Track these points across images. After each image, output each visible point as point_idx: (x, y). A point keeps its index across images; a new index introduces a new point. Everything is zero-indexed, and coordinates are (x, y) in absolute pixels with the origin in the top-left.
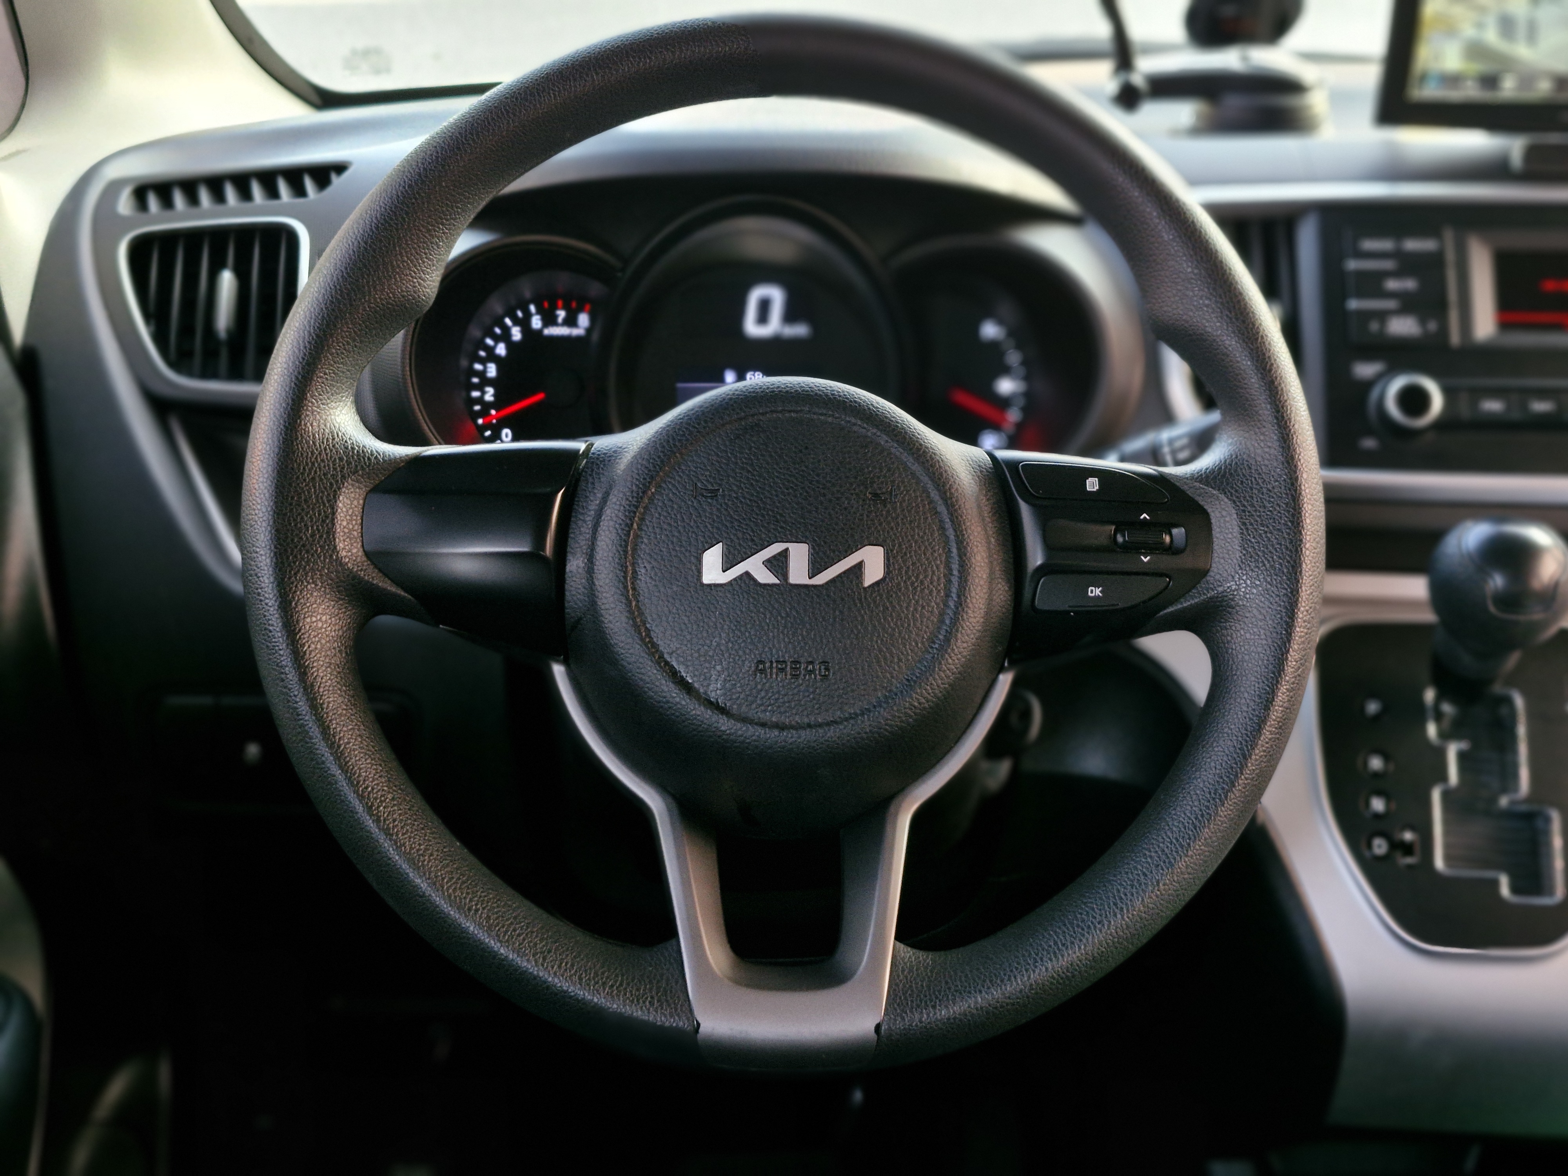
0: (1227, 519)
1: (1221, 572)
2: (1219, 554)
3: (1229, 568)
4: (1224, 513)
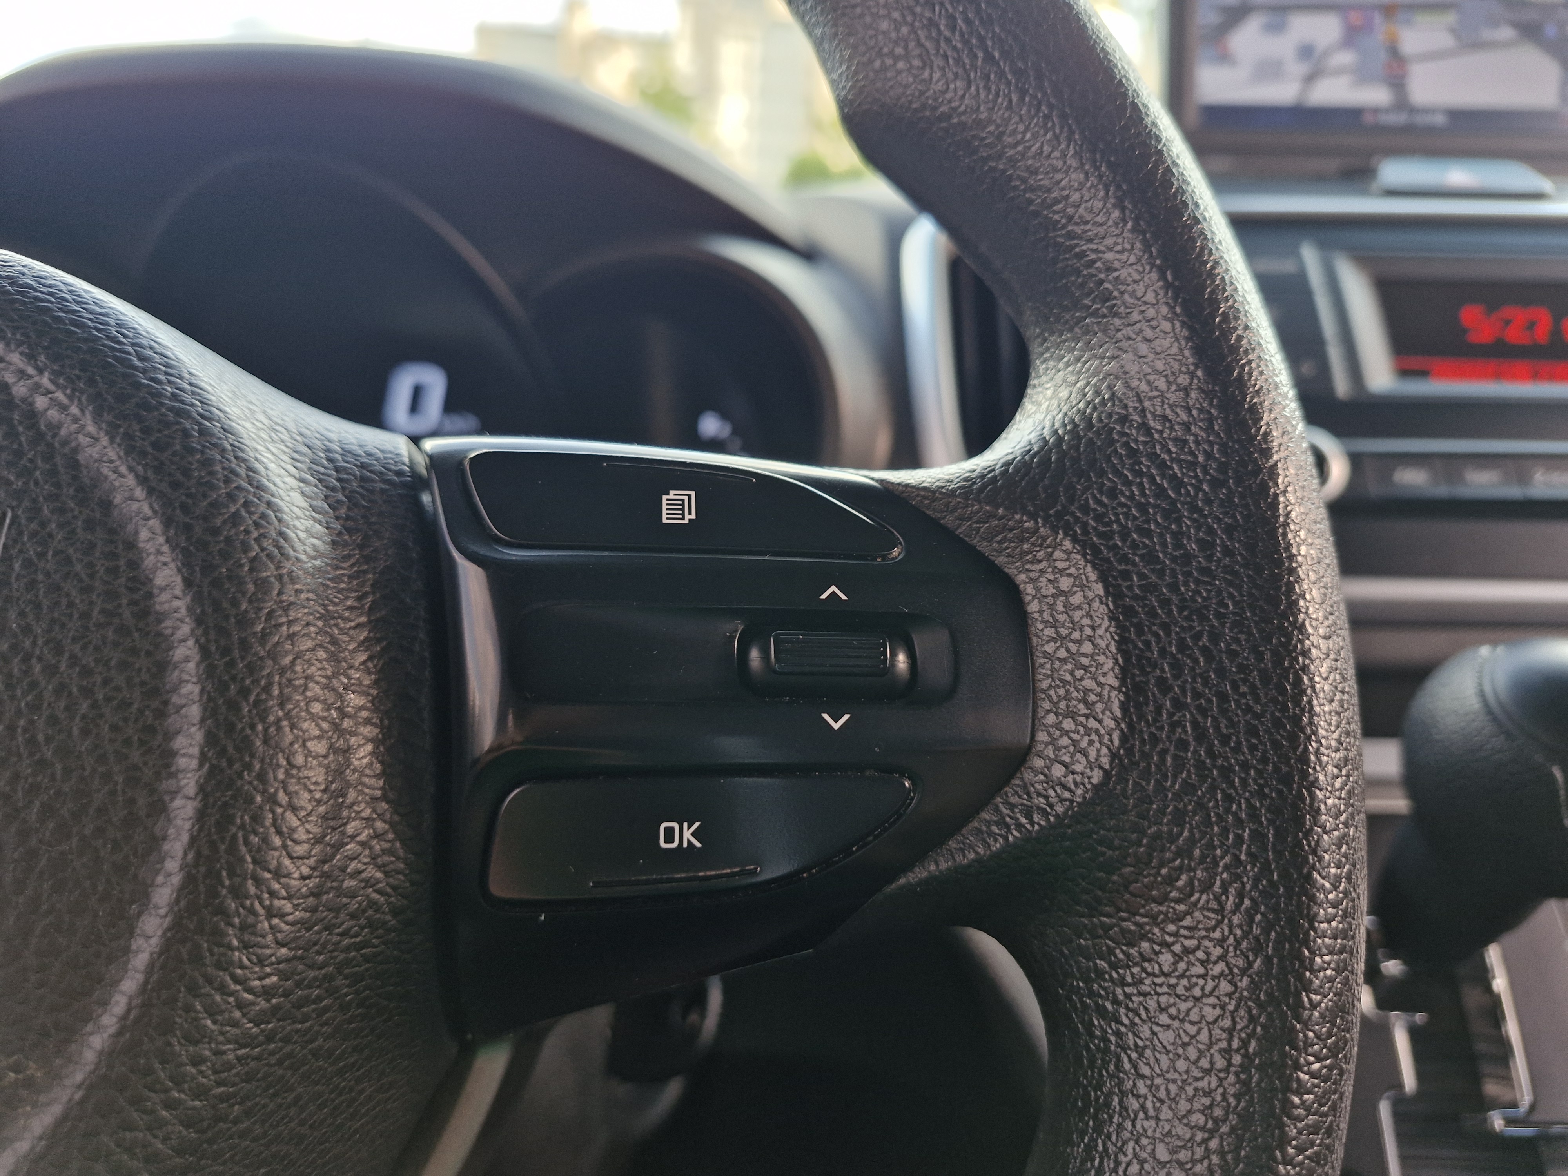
0: (1077, 599)
1: (1067, 759)
2: (1055, 704)
3: (1091, 743)
4: (1065, 583)
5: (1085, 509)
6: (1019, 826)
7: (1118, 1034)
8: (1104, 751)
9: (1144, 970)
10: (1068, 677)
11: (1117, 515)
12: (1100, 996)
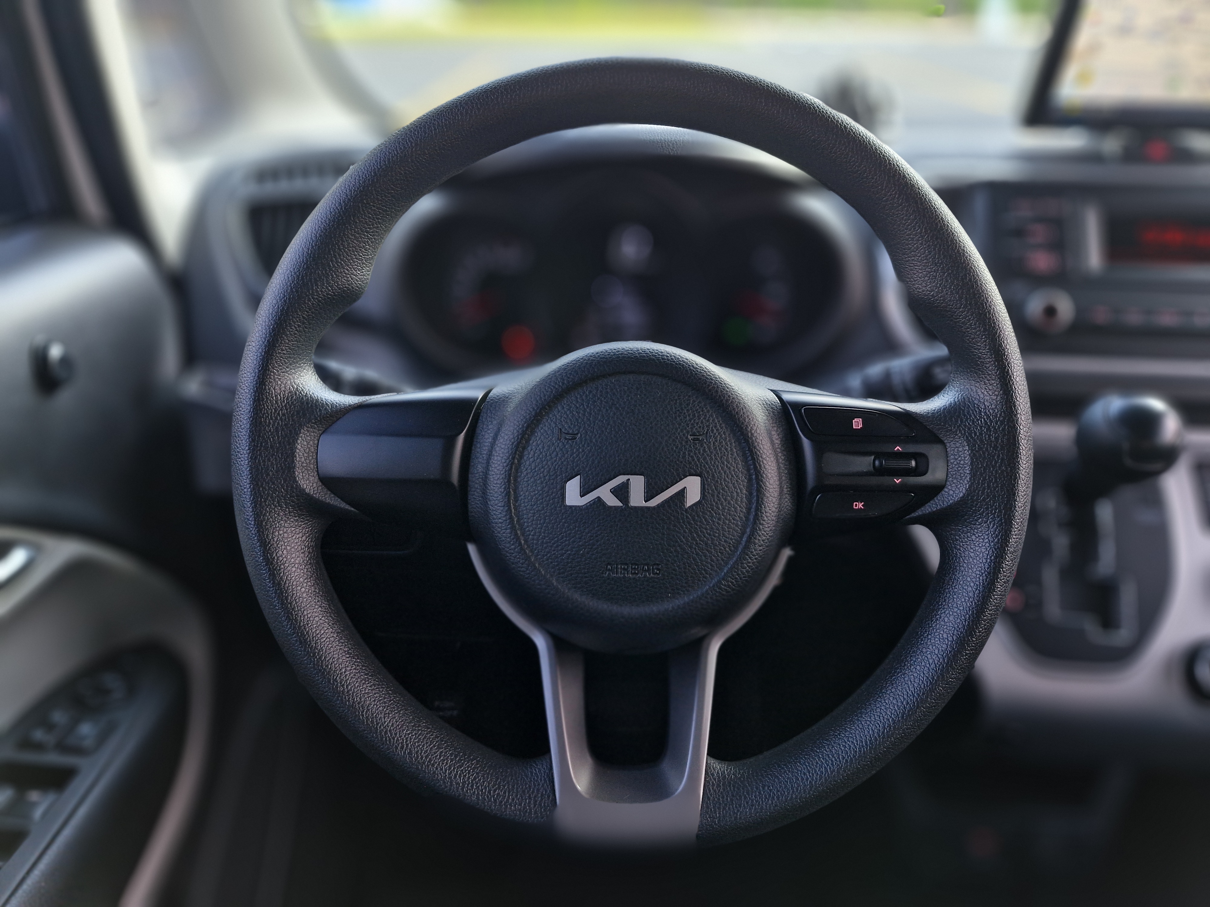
0: (961, 449)
1: (954, 489)
2: (952, 476)
3: (961, 486)
4: (958, 445)
5: (965, 426)
6: (940, 505)
7: (960, 553)
8: (964, 489)
9: (968, 539)
10: (956, 469)
11: (974, 428)
12: (956, 544)
